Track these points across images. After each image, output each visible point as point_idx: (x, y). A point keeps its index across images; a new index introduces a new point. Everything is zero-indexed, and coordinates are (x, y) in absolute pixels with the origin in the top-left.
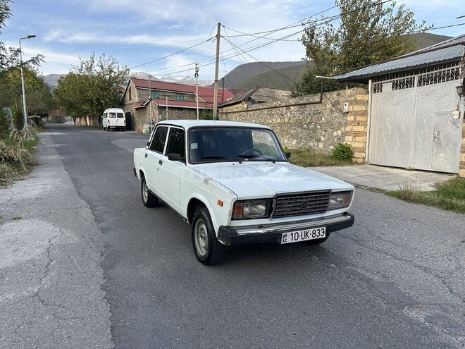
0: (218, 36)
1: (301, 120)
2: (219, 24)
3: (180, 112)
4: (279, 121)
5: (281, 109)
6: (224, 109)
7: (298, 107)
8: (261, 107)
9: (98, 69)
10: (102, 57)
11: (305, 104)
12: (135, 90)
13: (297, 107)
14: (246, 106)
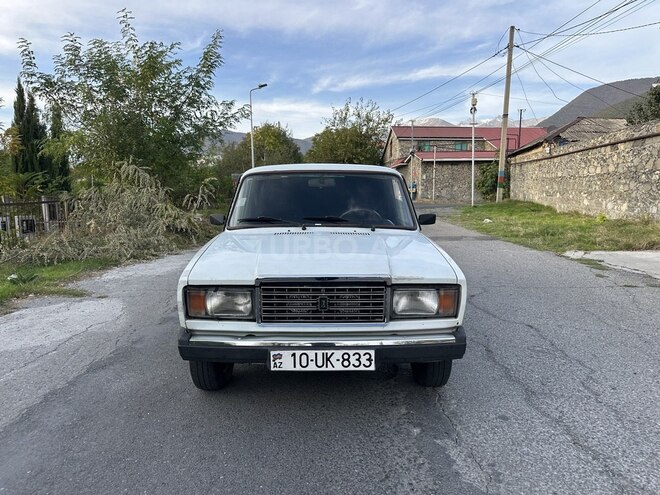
0: (510, 47)
1: (636, 167)
2: (513, 28)
3: (455, 167)
4: (599, 171)
5: (603, 149)
6: (518, 157)
7: (632, 143)
8: (571, 150)
9: (353, 119)
10: (360, 102)
11: (643, 138)
12: (396, 142)
13: (629, 145)
14: (548, 149)
